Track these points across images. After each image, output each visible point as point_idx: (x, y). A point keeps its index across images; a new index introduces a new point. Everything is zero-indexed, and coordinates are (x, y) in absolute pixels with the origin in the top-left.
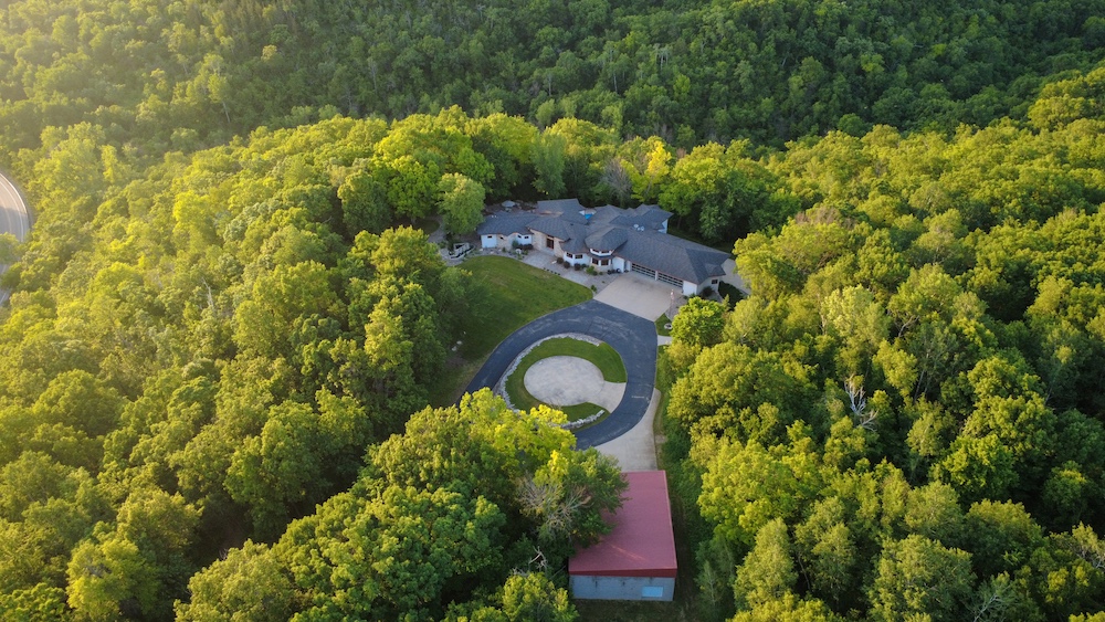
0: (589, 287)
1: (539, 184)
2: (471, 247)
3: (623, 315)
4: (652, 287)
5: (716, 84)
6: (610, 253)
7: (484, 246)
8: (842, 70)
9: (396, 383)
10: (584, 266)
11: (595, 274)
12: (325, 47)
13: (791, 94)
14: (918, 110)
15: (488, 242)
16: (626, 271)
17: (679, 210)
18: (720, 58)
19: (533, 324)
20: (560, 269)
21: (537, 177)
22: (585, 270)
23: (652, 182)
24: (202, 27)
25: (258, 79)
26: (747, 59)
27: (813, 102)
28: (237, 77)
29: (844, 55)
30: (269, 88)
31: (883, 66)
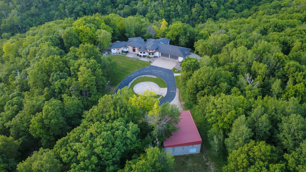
0: (149, 62)
1: (127, 35)
2: (108, 53)
3: (161, 69)
4: (169, 60)
5: (171, 12)
6: (154, 51)
7: (112, 52)
8: (206, 7)
9: (91, 92)
10: (146, 56)
11: (150, 58)
12: (51, 7)
13: (193, 14)
14: (228, 16)
15: (114, 51)
16: (159, 57)
17: (172, 39)
18: (171, 5)
19: (133, 73)
20: (138, 57)
21: (126, 32)
22: (146, 57)
23: (163, 32)
24: (10, 2)
25: (30, 17)
26: (179, 5)
27: (199, 16)
28: (23, 17)
29: (206, 3)
30: (34, 20)
31: (217, 5)
